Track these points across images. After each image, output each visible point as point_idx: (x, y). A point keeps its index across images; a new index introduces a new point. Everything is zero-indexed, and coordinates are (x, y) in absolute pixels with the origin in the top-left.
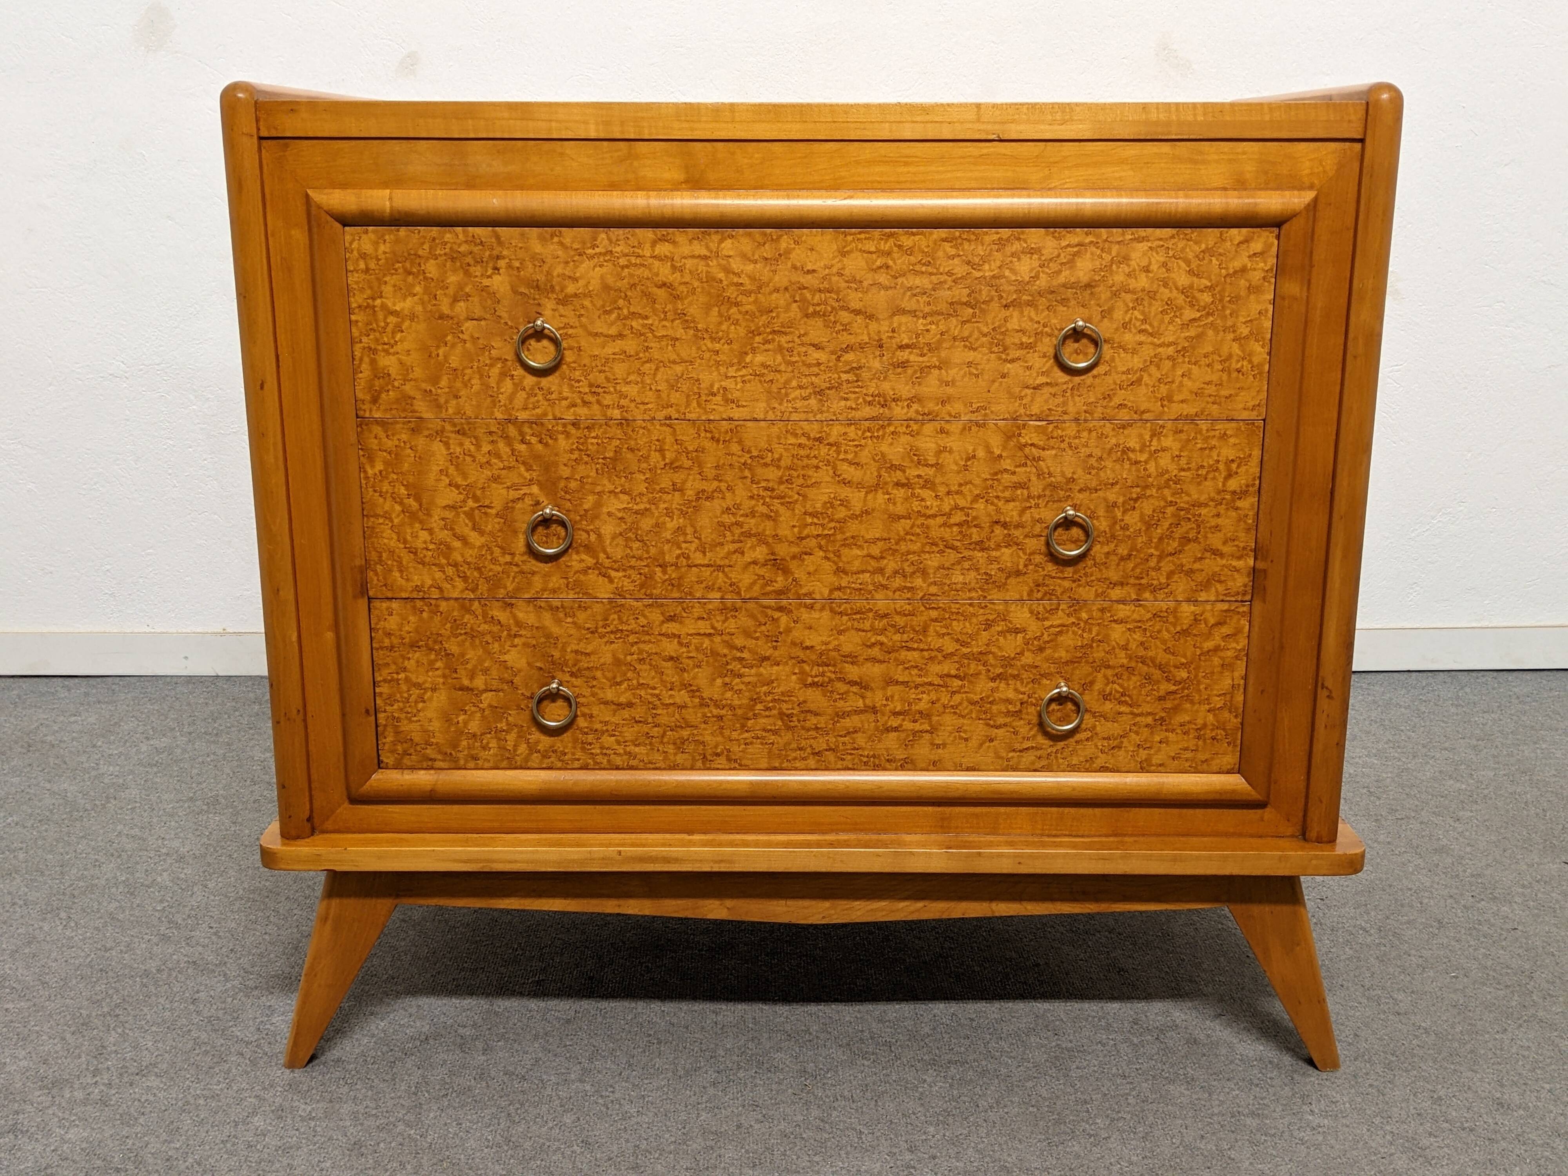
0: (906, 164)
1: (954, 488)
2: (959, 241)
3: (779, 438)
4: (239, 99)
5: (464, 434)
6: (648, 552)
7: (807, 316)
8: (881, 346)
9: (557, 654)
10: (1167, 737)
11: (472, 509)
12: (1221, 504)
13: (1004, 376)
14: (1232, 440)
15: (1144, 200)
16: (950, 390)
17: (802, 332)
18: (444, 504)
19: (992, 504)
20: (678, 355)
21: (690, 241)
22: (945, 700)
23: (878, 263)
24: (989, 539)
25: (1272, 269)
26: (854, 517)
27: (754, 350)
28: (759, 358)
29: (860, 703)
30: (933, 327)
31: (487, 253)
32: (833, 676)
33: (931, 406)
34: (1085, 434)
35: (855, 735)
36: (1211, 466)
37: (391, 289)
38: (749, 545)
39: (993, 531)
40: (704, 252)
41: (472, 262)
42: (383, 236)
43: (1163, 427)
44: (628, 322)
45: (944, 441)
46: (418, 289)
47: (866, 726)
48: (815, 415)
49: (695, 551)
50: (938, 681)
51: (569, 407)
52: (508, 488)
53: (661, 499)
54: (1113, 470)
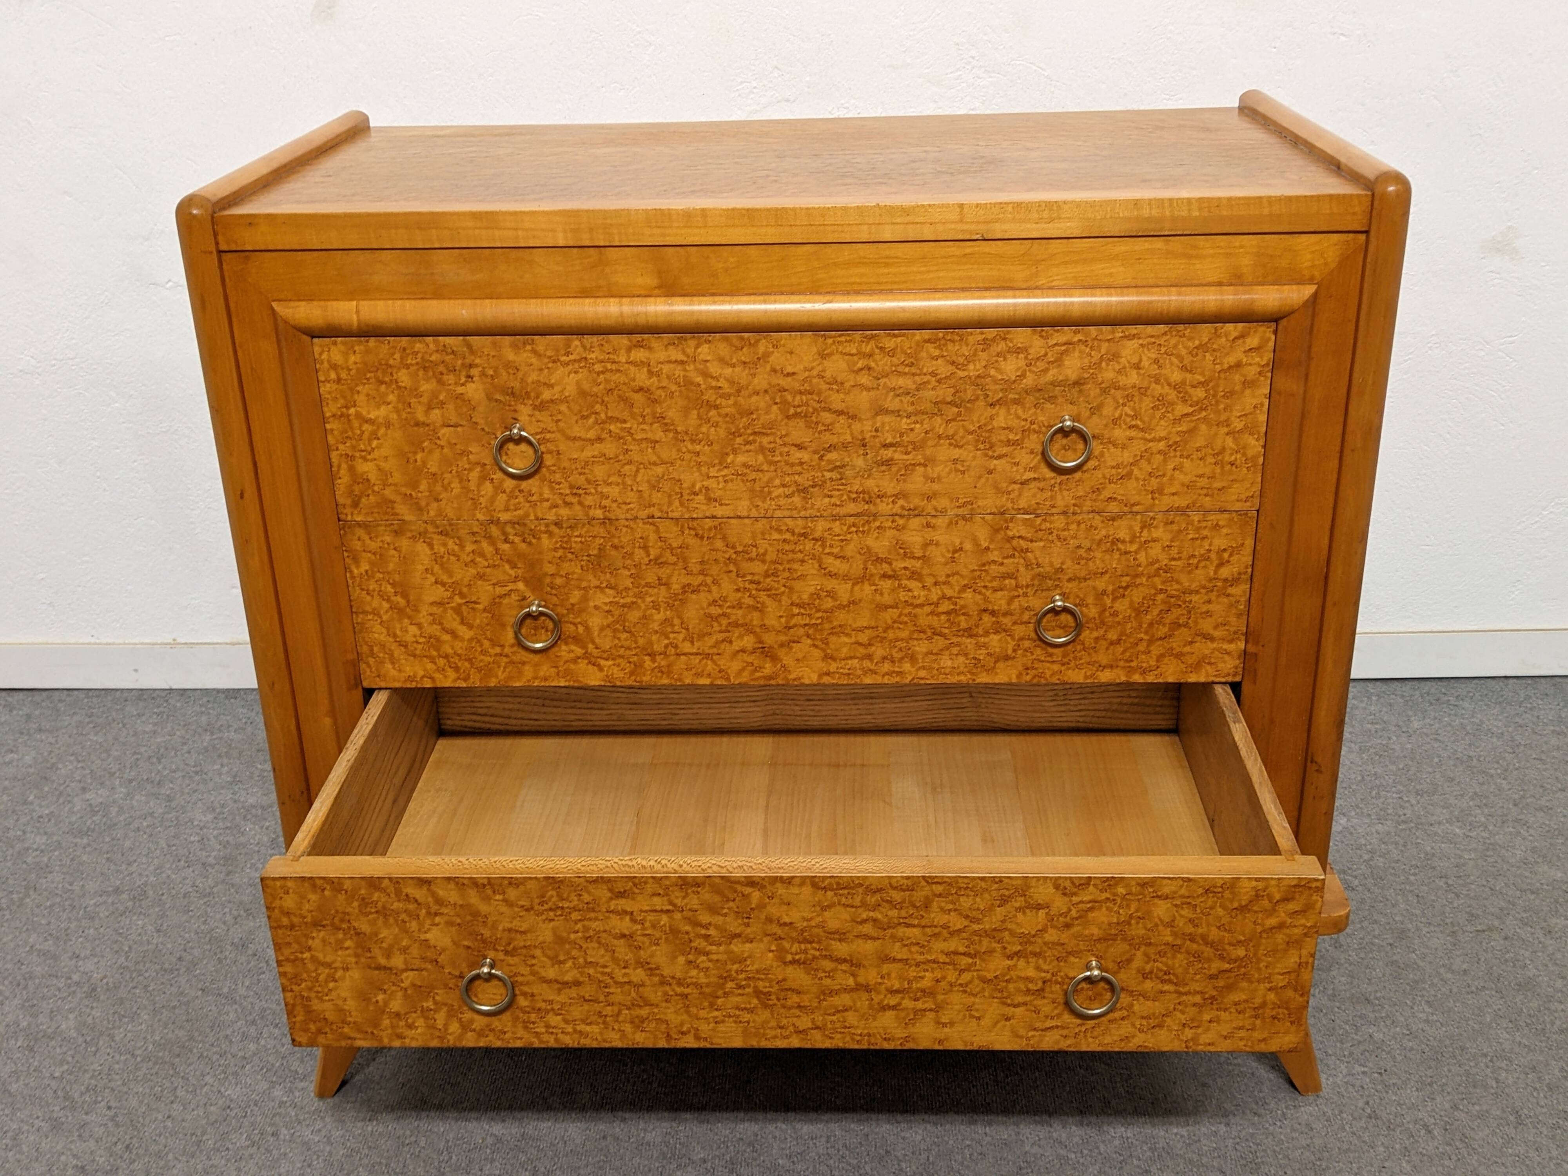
0: (887, 265)
1: (942, 579)
2: (943, 342)
3: (763, 533)
4: (195, 216)
5: (447, 535)
6: (636, 642)
7: (788, 417)
8: (864, 445)
9: (487, 933)
10: (1218, 1017)
11: (460, 605)
12: (1212, 591)
13: (990, 472)
14: (1225, 531)
15: (1135, 298)
16: (936, 487)
17: (784, 433)
18: (431, 600)
19: (980, 593)
20: (659, 457)
21: (666, 346)
22: (952, 976)
23: (860, 365)
24: (977, 626)
25: (1268, 364)
26: (841, 607)
27: (735, 451)
28: (741, 459)
29: (851, 981)
30: (918, 426)
31: (460, 362)
32: (817, 953)
33: (916, 501)
34: (1074, 527)
35: (846, 1014)
36: (1202, 555)
37: (365, 398)
38: (736, 635)
39: (981, 619)
40: (681, 357)
41: (445, 371)
42: (352, 347)
43: (1153, 518)
44: (607, 426)
45: (930, 534)
46: (391, 398)
47: (859, 1004)
48: (799, 512)
49: (683, 641)
50: (942, 958)
51: (550, 508)
52: (494, 584)
53: (647, 593)
54: (1102, 561)
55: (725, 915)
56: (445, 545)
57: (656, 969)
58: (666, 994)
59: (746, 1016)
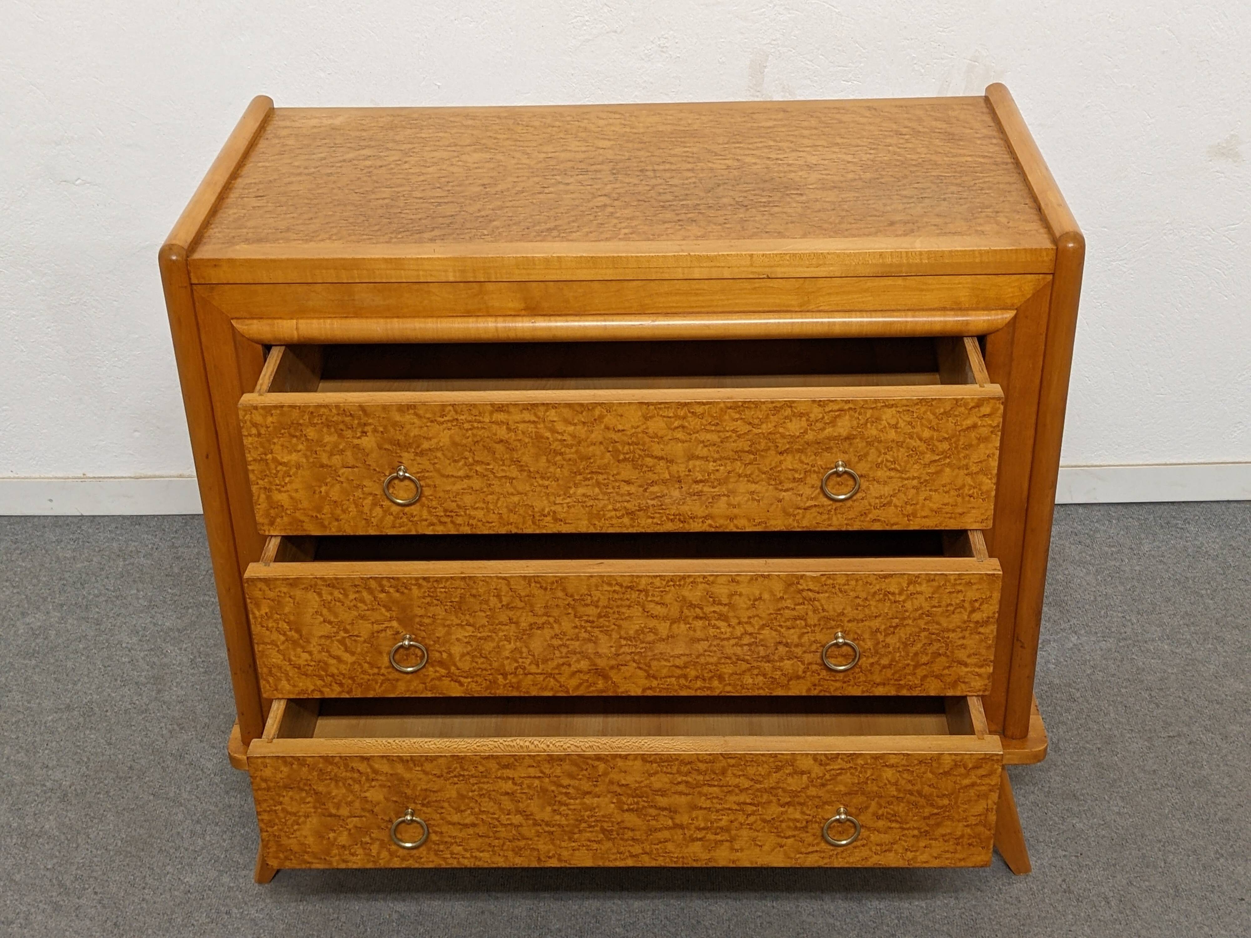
0: (696, 295)
1: (746, 620)
2: (741, 409)
3: (597, 585)
4: (174, 261)
5: (334, 587)
6: (491, 665)
7: (619, 461)
8: (680, 482)
9: (409, 792)
11: (344, 638)
12: (966, 630)
13: (780, 501)
14: (976, 587)
16: (736, 511)
17: (615, 472)
18: (320, 634)
19: (776, 630)
20: (515, 489)
21: (521, 411)
22: (742, 818)
23: (676, 424)
24: (774, 654)
25: (998, 426)
26: (661, 640)
27: (576, 485)
28: (580, 491)
29: (670, 823)
30: (722, 468)
31: (356, 422)
32: (646, 804)
33: (722, 521)
35: (666, 844)
36: (957, 604)
37: (280, 448)
38: (574, 660)
39: (777, 649)
40: (533, 418)
41: (344, 428)
44: (474, 467)
45: (735, 588)
46: (300, 447)
47: (676, 837)
49: (530, 664)
50: (735, 807)
51: (429, 526)
52: (373, 623)
53: (500, 629)
54: (876, 607)
55: (580, 779)
56: (331, 594)
57: (531, 815)
58: (537, 831)
59: (595, 846)
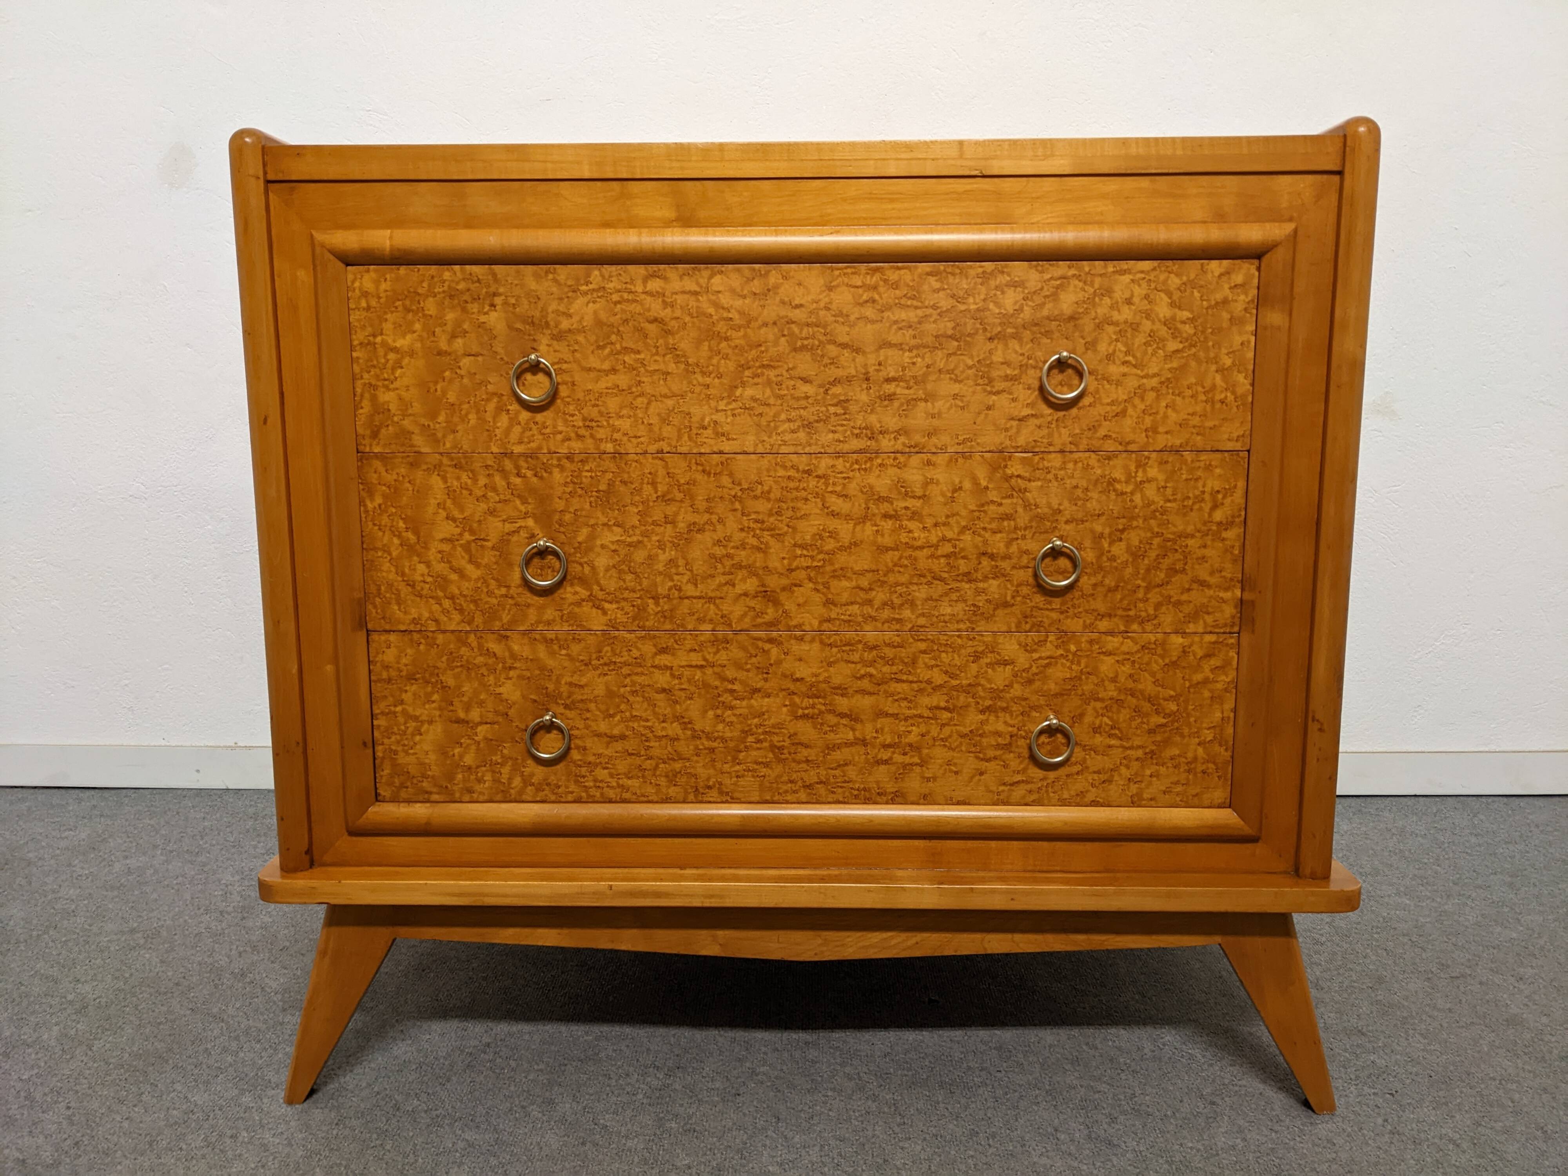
0: (892, 201)
1: (941, 520)
2: (944, 275)
3: (768, 470)
4: (246, 143)
5: (461, 468)
6: (641, 584)
7: (795, 350)
8: (867, 379)
9: (551, 687)
10: (1157, 771)
11: (469, 542)
12: (1207, 535)
13: (989, 408)
14: (1217, 472)
16: (936, 422)
17: (791, 366)
18: (442, 536)
19: (979, 535)
20: (670, 389)
21: (681, 277)
22: (935, 731)
23: (865, 297)
24: (976, 571)
25: (1253, 301)
26: (842, 549)
27: (743, 384)
28: (749, 392)
29: (850, 736)
30: (919, 360)
31: (484, 290)
32: (823, 708)
33: (918, 438)
34: (1070, 465)
35: (846, 768)
36: (1196, 497)
37: (392, 326)
38: (740, 577)
39: (980, 563)
40: (694, 287)
41: (469, 300)
42: (384, 275)
43: (1148, 458)
44: (621, 357)
45: (931, 473)
46: (417, 326)
47: (857, 758)
48: (803, 449)
49: (687, 583)
50: (926, 713)
51: (563, 441)
52: (504, 521)
53: (653, 532)
54: (1099, 501)
55: (748, 671)
56: (458, 478)
57: (689, 723)
58: (697, 748)
59: (764, 771)
